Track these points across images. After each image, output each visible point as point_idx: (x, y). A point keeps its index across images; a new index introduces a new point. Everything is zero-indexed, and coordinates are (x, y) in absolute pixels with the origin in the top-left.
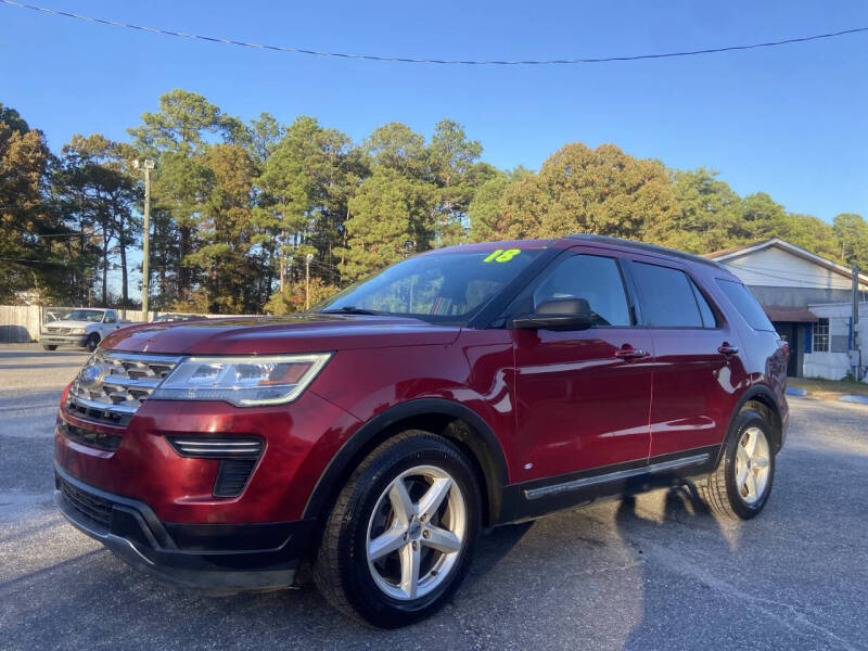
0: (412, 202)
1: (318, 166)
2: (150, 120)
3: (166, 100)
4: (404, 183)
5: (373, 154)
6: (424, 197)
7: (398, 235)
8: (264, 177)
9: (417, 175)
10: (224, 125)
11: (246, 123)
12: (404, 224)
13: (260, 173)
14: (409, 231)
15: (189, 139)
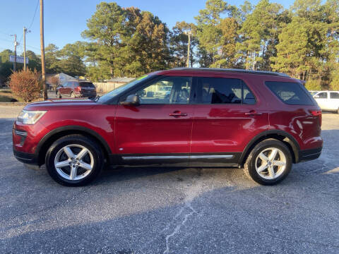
0: (311, 33)
1: (266, 21)
2: (202, 13)
3: (208, 3)
4: (308, 24)
5: (294, 12)
6: (318, 30)
7: (300, 49)
8: (242, 29)
9: (316, 19)
10: (229, 10)
11: (238, 7)
12: (305, 43)
13: (240, 27)
14: (307, 46)
15: (215, 18)
